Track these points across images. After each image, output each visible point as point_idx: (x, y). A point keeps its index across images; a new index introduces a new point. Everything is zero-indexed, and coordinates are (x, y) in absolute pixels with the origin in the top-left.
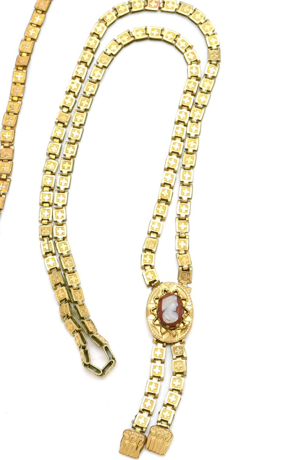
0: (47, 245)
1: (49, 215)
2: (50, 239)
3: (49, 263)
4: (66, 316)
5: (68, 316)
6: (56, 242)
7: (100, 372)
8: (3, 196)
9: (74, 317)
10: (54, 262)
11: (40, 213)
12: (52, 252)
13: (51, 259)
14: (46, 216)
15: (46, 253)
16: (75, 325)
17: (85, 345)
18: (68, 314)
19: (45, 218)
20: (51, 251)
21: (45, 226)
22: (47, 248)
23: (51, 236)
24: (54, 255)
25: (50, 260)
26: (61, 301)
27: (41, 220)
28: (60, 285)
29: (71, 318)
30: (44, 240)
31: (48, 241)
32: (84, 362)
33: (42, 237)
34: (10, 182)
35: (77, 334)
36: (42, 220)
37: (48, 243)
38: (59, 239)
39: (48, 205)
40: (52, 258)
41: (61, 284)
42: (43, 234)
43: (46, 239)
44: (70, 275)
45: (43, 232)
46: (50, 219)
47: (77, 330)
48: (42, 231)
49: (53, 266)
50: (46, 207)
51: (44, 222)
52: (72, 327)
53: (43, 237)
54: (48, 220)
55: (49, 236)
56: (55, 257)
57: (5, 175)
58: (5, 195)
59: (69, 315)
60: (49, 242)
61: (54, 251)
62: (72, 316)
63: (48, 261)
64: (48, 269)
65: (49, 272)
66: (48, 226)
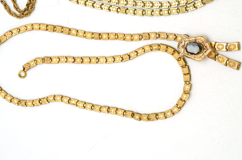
0: (190, 8)
1: (174, 9)
2: (187, 6)
3: (200, 5)
6: (188, 3)
8: (168, 34)
11: (174, 14)
12: (194, 5)
14: (175, 11)
15: (195, 7)
19: (177, 11)
21: (180, 11)
22: (192, 7)
23: (185, 7)
24: (195, 3)
25: (198, 4)
30: (188, 10)
31: (188, 8)
34: (160, 32)
36: (177, 12)
37: (189, 7)
38: (186, 2)
39: (169, 11)
42: (185, 11)
43: (187, 9)
46: (176, 8)
48: (183, 12)
49: (201, 3)
50: (171, 12)
51: (178, 12)
53: (186, 10)
54: (177, 9)
55: (186, 8)
56: (196, 3)
57: (157, 35)
61: (193, 4)
63: (198, 6)
64: (203, 5)
65: (204, 4)
66: (180, 9)
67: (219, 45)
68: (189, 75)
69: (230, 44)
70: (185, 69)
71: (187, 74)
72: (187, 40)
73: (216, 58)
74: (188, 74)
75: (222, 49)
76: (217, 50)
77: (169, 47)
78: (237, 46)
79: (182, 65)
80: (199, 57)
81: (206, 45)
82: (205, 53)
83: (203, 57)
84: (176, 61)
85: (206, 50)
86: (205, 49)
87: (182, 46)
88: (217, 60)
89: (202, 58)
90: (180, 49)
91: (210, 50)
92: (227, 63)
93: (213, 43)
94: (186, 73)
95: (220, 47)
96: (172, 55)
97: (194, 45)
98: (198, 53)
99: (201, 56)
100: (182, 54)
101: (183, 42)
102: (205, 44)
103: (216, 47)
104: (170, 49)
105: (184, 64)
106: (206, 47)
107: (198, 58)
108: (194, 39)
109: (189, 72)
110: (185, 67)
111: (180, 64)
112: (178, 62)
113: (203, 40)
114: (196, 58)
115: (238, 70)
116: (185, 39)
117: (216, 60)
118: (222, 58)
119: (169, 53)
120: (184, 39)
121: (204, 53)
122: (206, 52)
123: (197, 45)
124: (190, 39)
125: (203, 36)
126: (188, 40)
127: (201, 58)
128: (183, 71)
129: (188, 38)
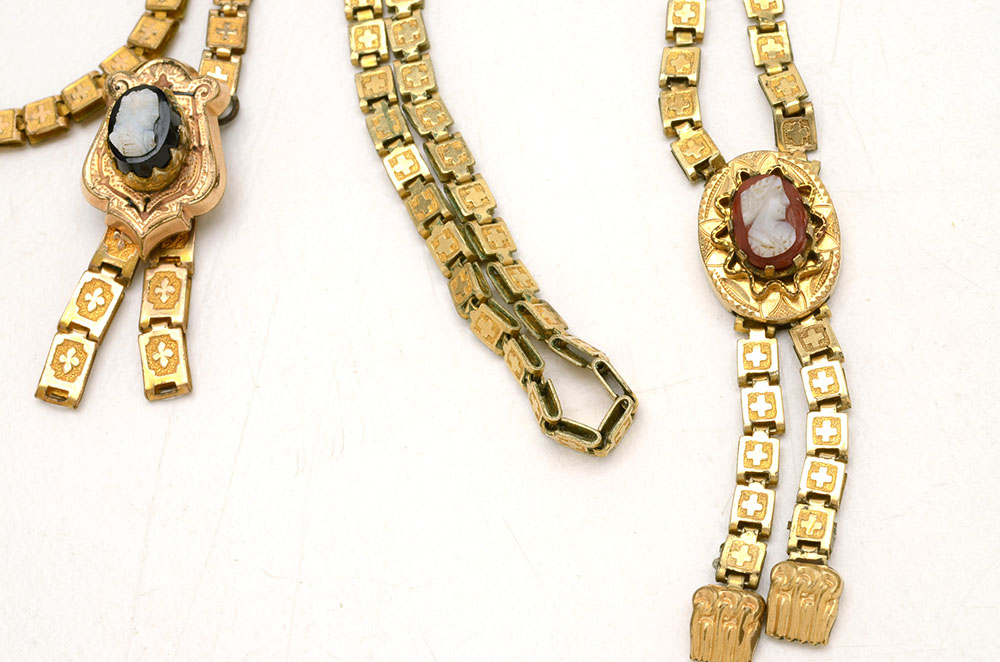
0: (384, 121)
1: (379, 39)
2: (391, 105)
3: (398, 168)
4: (470, 301)
5: (475, 301)
7: (595, 437)
8: (241, 14)
9: (493, 300)
10: (411, 163)
11: (353, 40)
12: (401, 137)
13: (403, 157)
14: (369, 44)
15: (387, 143)
16: (499, 318)
17: (538, 369)
18: (474, 295)
19: (367, 52)
20: (397, 134)
21: (369, 73)
22: (387, 130)
23: (392, 96)
24: (408, 143)
25: (401, 158)
26: (449, 265)
27: (357, 57)
28: (438, 219)
29: (486, 301)
30: (373, 110)
31: (385, 111)
32: (543, 419)
33: (366, 104)
35: (511, 345)
36: (361, 56)
37: (387, 116)
38: (416, 97)
39: (369, 14)
40: (405, 154)
41: (442, 218)
42: (370, 96)
43: (377, 106)
44: (464, 189)
45: (368, 88)
46: (383, 51)
47: (509, 332)
48: (364, 87)
49: (411, 174)
50: (365, 20)
51: (365, 61)
52: (493, 329)
53: (371, 102)
54: (377, 54)
55: (386, 97)
56: (412, 147)
58: (246, 10)
59: (477, 296)
60: (390, 111)
61: (406, 134)
62: (487, 296)
63: (394, 162)
64: (399, 184)
65: (402, 192)
66: (379, 71)
67: (174, 280)
68: (16, 136)
69: (179, 339)
70: (51, 112)
71: (22, 127)
72: (201, 101)
73: (103, 271)
74: (24, 132)
75: (154, 299)
76: (150, 276)
77: (170, 21)
78: (167, 379)
79: (69, 99)
80: (106, 174)
81: (167, 205)
82: (126, 203)
83: (104, 192)
84: (93, 67)
85: (142, 209)
86: (147, 201)
87: (168, 77)
88: (90, 276)
89: (98, 187)
90: (148, 71)
91: (140, 226)
92: (77, 336)
93: (186, 256)
94: (26, 124)
95: (166, 288)
96: (125, 43)
99: (111, 184)
100: (120, 84)
101: (191, 86)
102: (178, 200)
103: (165, 268)
104: (161, 27)
105: (77, 105)
106: (158, 207)
107: (100, 168)
108: (203, 144)
109: (35, 136)
110: (59, 113)
111: (79, 88)
112: (86, 77)
113: (195, 191)
114: (96, 155)
115: (36, 396)
116: (204, 94)
117: (90, 269)
118: (101, 301)
119: (138, 28)
120: (205, 89)
121: (127, 199)
122: (132, 205)
124: (203, 117)
125: (219, 188)
126: (200, 110)
127: (100, 183)
128: (37, 107)
129: (212, 112)
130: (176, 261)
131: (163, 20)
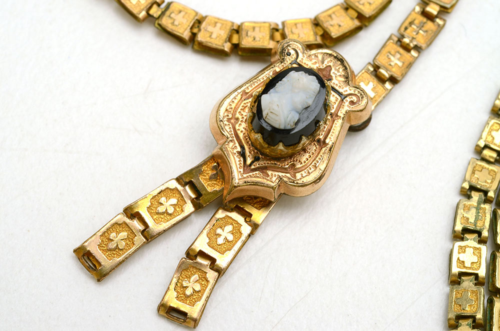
0: (474, 211)
2: (486, 201)
3: (462, 257)
8: (414, 53)
10: (475, 259)
11: (487, 130)
12: (479, 233)
13: (472, 250)
15: (466, 231)
19: (492, 146)
20: (478, 228)
21: (484, 164)
22: (472, 220)
23: (491, 195)
24: (482, 241)
25: (469, 251)
27: (482, 146)
28: (470, 321)
30: (469, 197)
31: (479, 203)
33: (468, 187)
34: (440, 28)
36: (486, 147)
37: (478, 208)
40: (475, 248)
41: (474, 321)
42: (474, 182)
43: (476, 196)
45: (476, 176)
48: (473, 173)
49: (470, 268)
51: (486, 153)
53: (473, 188)
55: (486, 193)
56: (482, 247)
57: (437, 8)
58: (419, 52)
60: (482, 206)
61: (485, 233)
63: (462, 249)
64: (455, 270)
65: (454, 278)
66: (491, 167)
67: (237, 232)
68: (186, 35)
69: (212, 281)
70: (224, 34)
71: (195, 31)
72: (346, 107)
73: (187, 188)
74: (194, 35)
75: (213, 237)
76: (221, 214)
77: (357, 23)
78: (184, 307)
79: (244, 33)
80: (238, 115)
81: (270, 173)
82: (239, 149)
83: (228, 130)
84: (278, 20)
85: (249, 161)
86: (256, 159)
87: (333, 70)
88: (174, 184)
89: (226, 123)
90: (320, 57)
91: (238, 174)
92: (136, 225)
93: (258, 216)
94: (200, 30)
95: (226, 233)
96: (313, 17)
97: (305, 115)
98: (257, 112)
99: (237, 127)
100: (293, 52)
101: (346, 90)
102: (281, 174)
103: (235, 215)
104: (347, 23)
105: (247, 43)
106: (263, 169)
107: (236, 108)
108: (327, 141)
109: (200, 44)
110: (230, 39)
111: (257, 29)
112: (267, 25)
113: (298, 176)
114: (239, 96)
115: (75, 251)
116: (352, 103)
117: (178, 180)
118: (171, 210)
119: (330, 12)
120: (354, 99)
121: (242, 147)
122: (243, 154)
123: (297, 123)
124: (340, 121)
125: (316, 186)
126: (341, 113)
127: (229, 120)
128: (216, 23)
129: (349, 120)
130: (247, 216)
131: (352, 19)
